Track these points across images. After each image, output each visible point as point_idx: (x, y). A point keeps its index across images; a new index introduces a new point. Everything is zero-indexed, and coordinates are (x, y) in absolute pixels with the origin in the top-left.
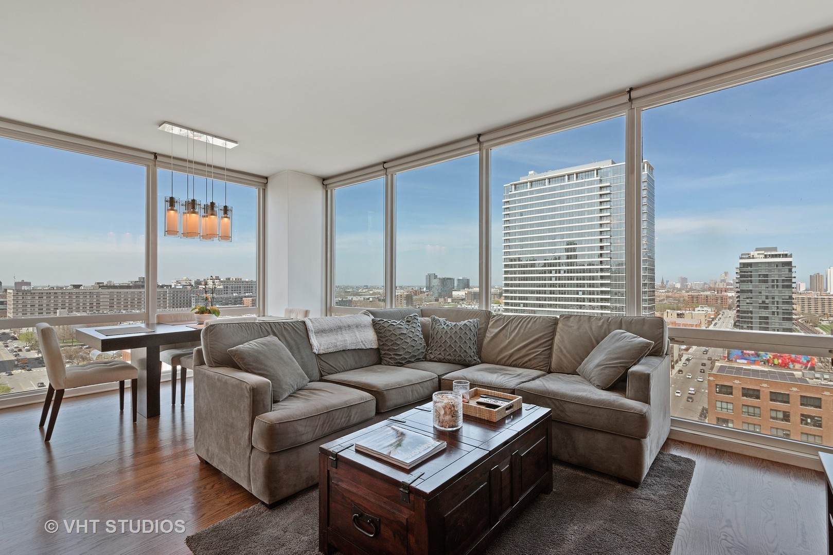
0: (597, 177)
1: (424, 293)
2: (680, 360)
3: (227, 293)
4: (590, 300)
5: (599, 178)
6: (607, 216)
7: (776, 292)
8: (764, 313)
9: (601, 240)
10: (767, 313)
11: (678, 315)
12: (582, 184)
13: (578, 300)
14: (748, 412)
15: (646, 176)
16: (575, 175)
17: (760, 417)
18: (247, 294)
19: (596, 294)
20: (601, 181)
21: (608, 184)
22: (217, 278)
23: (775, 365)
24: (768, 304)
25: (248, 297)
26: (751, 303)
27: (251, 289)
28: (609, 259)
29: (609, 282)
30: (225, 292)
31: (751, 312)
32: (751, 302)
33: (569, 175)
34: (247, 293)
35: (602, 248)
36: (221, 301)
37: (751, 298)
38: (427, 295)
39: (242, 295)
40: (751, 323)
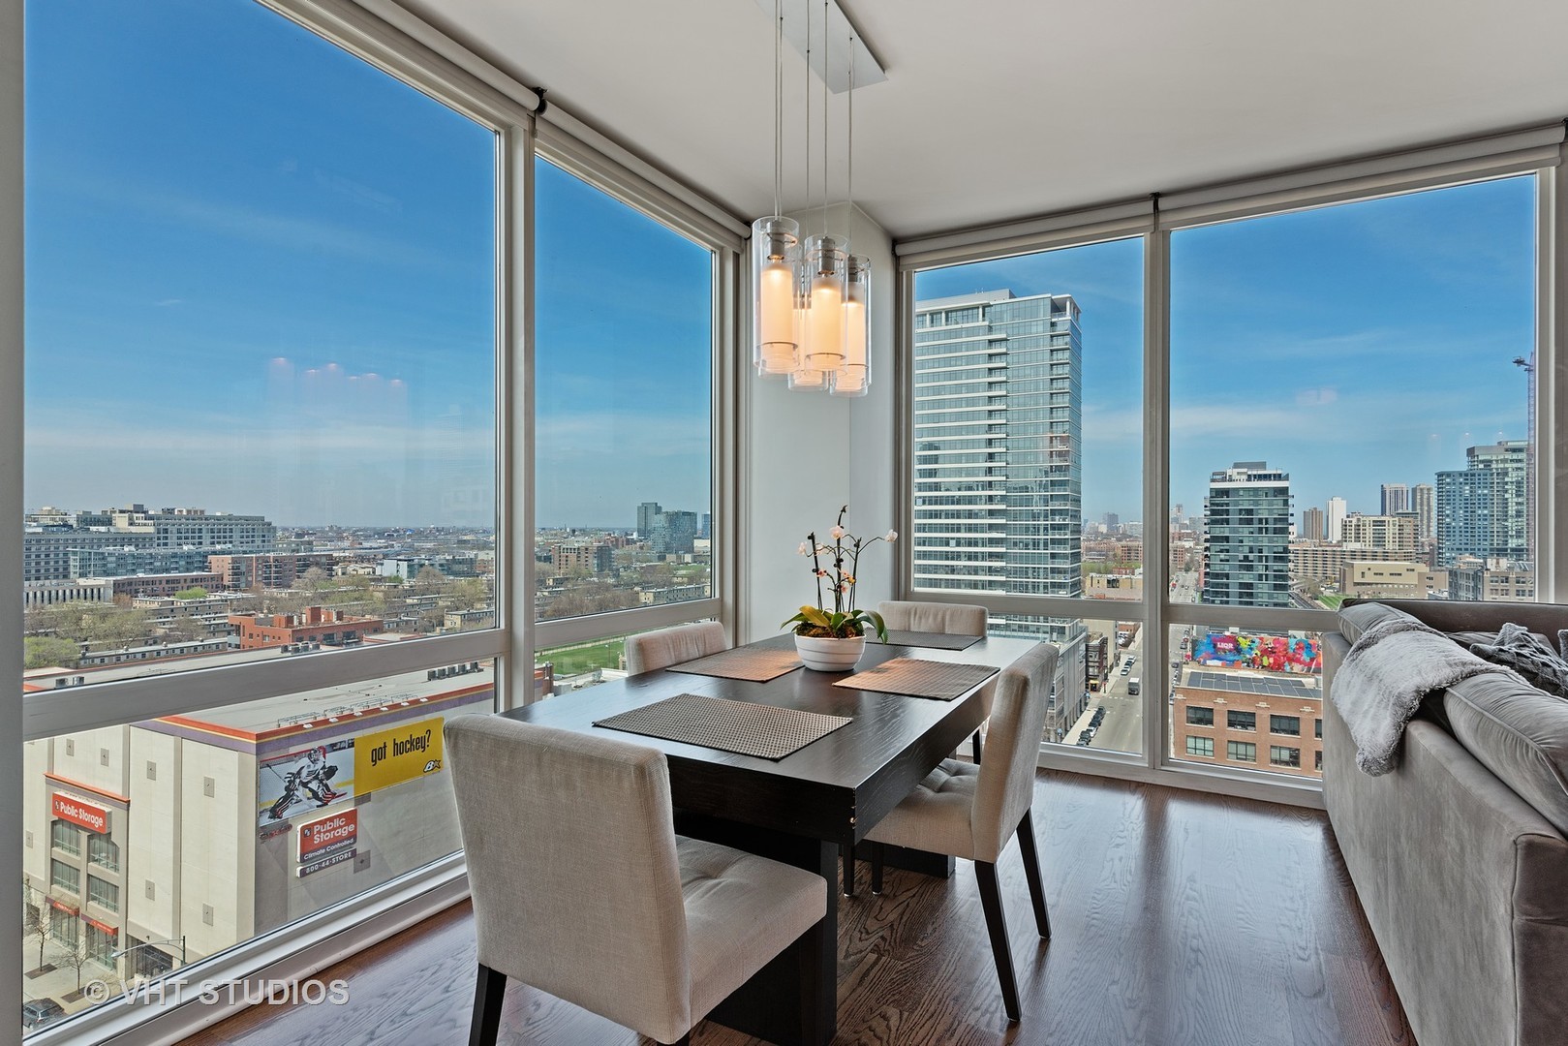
0: (984, 320)
1: (635, 542)
2: (1117, 665)
3: (166, 544)
4: (970, 557)
5: (986, 323)
6: (1001, 396)
7: (1264, 541)
8: (1247, 578)
9: (990, 442)
10: (1252, 576)
11: (1109, 581)
12: (957, 333)
13: (947, 556)
14: (1237, 754)
15: (1069, 324)
16: (943, 315)
17: (1255, 760)
18: (218, 547)
19: (980, 545)
20: (990, 328)
21: (1004, 336)
22: (139, 509)
23: (1263, 667)
24: (1252, 561)
25: (223, 552)
26: (1228, 561)
27: (228, 534)
28: (1004, 478)
29: (1003, 521)
30: (162, 541)
31: (1227, 576)
32: (1227, 558)
33: (932, 314)
34: (219, 543)
35: (991, 457)
36: (151, 563)
37: (1228, 551)
38: (641, 548)
39: (206, 548)
40: (1227, 594)
